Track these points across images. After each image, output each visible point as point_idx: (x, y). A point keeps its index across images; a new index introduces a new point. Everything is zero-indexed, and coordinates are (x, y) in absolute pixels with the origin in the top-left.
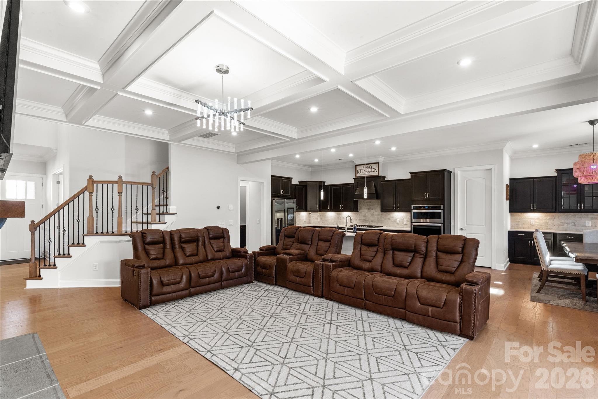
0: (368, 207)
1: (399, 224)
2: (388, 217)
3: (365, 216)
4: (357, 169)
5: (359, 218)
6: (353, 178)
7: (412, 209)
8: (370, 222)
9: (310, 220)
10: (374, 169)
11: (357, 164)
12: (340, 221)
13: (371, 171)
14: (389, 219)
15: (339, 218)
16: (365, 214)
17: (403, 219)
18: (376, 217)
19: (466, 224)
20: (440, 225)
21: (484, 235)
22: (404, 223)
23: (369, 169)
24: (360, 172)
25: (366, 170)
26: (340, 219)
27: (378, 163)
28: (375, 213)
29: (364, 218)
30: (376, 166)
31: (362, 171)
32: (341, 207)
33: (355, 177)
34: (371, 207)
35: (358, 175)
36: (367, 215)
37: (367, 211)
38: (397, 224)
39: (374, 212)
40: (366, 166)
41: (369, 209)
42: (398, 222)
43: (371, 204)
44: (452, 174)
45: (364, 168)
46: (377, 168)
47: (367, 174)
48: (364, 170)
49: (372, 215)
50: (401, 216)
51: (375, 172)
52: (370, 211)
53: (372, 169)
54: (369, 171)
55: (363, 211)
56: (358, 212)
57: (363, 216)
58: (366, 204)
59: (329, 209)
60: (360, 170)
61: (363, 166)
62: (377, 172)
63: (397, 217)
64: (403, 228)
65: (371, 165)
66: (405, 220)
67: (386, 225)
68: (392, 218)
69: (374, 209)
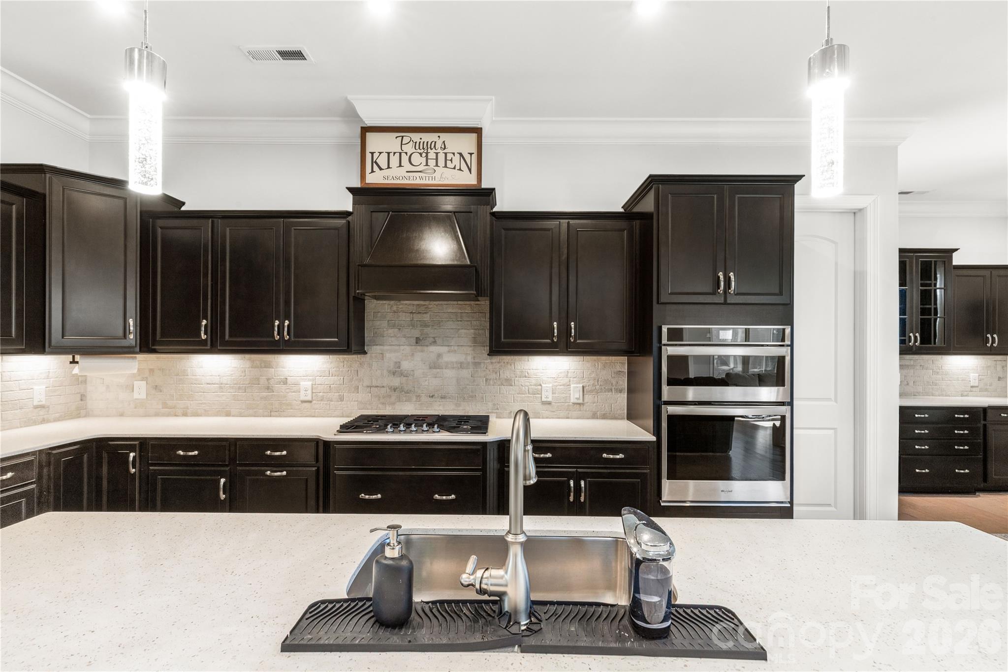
0: (416, 333)
1: (549, 403)
2: (506, 374)
3: (397, 371)
4: (369, 149)
5: (367, 383)
6: (350, 190)
7: (664, 341)
8: (424, 399)
9: (83, 397)
10: (456, 158)
11: (369, 122)
12: (265, 398)
13: (441, 163)
14: (509, 383)
15: (263, 380)
16: (398, 364)
17: (566, 380)
18: (449, 373)
21: (832, 431)
22: (573, 400)
23: (432, 155)
24: (384, 165)
25: (416, 159)
26: (268, 388)
27: (478, 131)
28: (448, 358)
29: (396, 382)
30: (465, 144)
31: (394, 160)
32: (281, 327)
33: (357, 184)
34: (426, 330)
35: (375, 178)
36: (406, 365)
37: (407, 349)
38: (544, 403)
39: (439, 356)
40: (416, 137)
41: (418, 341)
42: (547, 396)
43: (426, 318)
45: (409, 149)
46: (471, 154)
47: (421, 178)
48: (409, 155)
49: (430, 368)
50: (561, 373)
51: (460, 169)
52: (422, 351)
53: (446, 154)
54: (432, 163)
55: (386, 348)
56: (365, 353)
57: (389, 372)
58: (405, 318)
59: (204, 337)
60: (389, 153)
61: (403, 137)
62: (470, 170)
63: (542, 373)
64: (568, 418)
65: (444, 136)
66: (574, 388)
67: (498, 409)
68: (522, 380)
69: (439, 341)
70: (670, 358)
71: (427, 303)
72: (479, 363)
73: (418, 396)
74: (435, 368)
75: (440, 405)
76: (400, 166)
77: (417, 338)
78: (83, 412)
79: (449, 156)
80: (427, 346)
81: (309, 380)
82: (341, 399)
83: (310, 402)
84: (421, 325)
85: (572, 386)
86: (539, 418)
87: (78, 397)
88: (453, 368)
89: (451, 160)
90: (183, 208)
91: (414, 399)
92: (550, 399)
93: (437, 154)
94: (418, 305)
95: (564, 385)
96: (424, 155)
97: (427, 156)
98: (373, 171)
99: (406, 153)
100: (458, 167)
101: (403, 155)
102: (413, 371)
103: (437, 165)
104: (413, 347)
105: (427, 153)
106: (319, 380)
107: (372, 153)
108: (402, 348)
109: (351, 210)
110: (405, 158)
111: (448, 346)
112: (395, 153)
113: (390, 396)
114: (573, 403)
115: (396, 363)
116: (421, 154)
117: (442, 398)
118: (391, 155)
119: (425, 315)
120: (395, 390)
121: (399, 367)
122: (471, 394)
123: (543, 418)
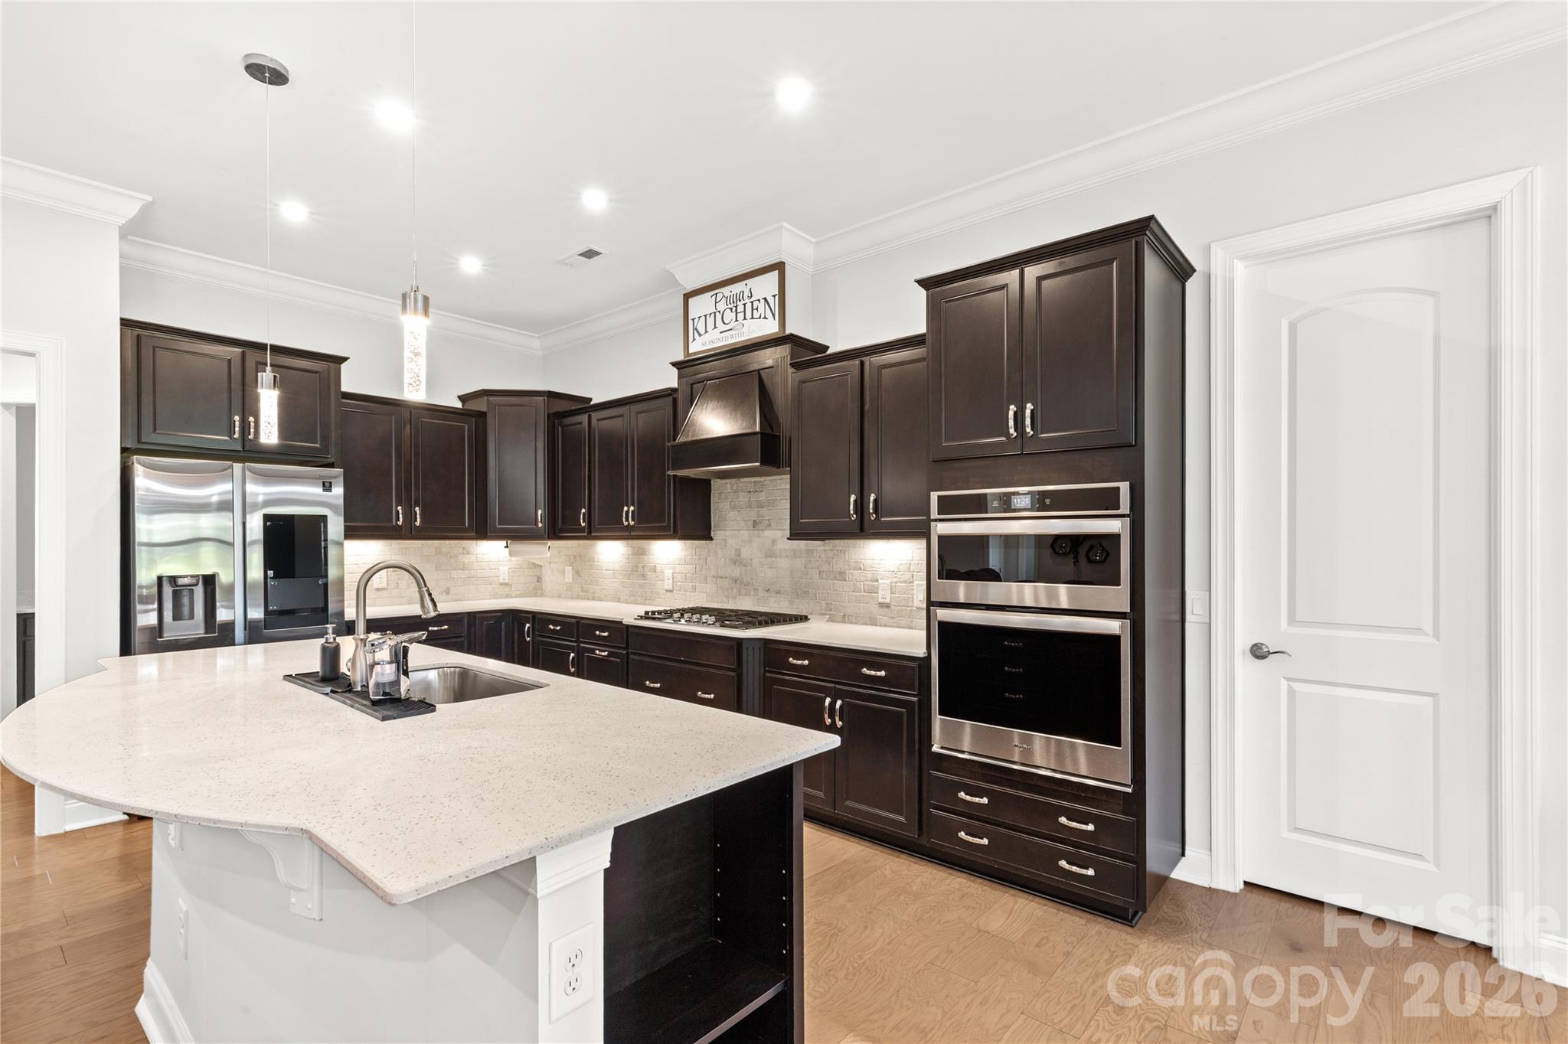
0: (752, 515)
1: (888, 606)
2: (840, 565)
3: (737, 560)
4: (690, 317)
5: (713, 573)
6: (674, 364)
7: (934, 514)
8: (761, 593)
9: (539, 579)
10: (762, 305)
11: (690, 288)
12: (641, 586)
13: (749, 315)
14: (842, 576)
15: (640, 569)
16: (738, 552)
17: (908, 576)
18: (783, 563)
19: (1292, 620)
20: (1112, 626)
22: (916, 604)
23: (741, 308)
24: (702, 331)
25: (728, 316)
26: (644, 576)
27: (781, 266)
29: (736, 572)
30: (768, 286)
31: (711, 322)
32: (628, 513)
33: (680, 357)
34: (764, 511)
35: (697, 346)
36: (745, 553)
37: (745, 534)
39: (774, 542)
40: (726, 291)
41: (755, 524)
42: (884, 595)
43: (762, 497)
44: (1192, 286)
45: (721, 306)
46: (774, 296)
47: (732, 337)
48: (721, 312)
49: (766, 556)
50: (901, 564)
51: (765, 318)
52: (759, 537)
53: (752, 302)
54: (741, 316)
55: (729, 533)
56: (712, 539)
57: (731, 560)
58: (743, 498)
59: (583, 525)
60: (705, 316)
61: (716, 294)
62: (774, 315)
63: (879, 564)
64: (911, 628)
65: (751, 282)
66: (918, 585)
67: (831, 610)
68: (857, 572)
69: (773, 524)
70: (941, 538)
71: (762, 479)
72: (812, 551)
73: (756, 590)
74: (771, 557)
75: (775, 601)
76: (715, 327)
77: (754, 521)
78: (539, 592)
79: (756, 304)
80: (763, 530)
81: (671, 568)
82: (694, 590)
83: (672, 591)
84: (757, 506)
85: (915, 582)
86: (876, 625)
87: (535, 579)
88: (787, 556)
89: (757, 309)
90: (591, 403)
91: (752, 593)
92: (888, 600)
93: (744, 304)
94: (755, 482)
95: (905, 582)
96: (734, 309)
97: (736, 310)
98: (694, 340)
99: (719, 312)
100: (763, 316)
101: (717, 313)
102: (751, 560)
103: (745, 319)
104: (752, 532)
105: (736, 307)
106: (679, 569)
107: (693, 320)
108: (741, 532)
109: (675, 385)
110: (719, 316)
111: (782, 530)
112: (710, 314)
113: (732, 589)
114: (917, 608)
115: (736, 550)
116: (731, 309)
117: (777, 593)
118: (708, 317)
119: (761, 494)
120: (736, 581)
121: (739, 556)
122: (804, 589)
123: (880, 626)
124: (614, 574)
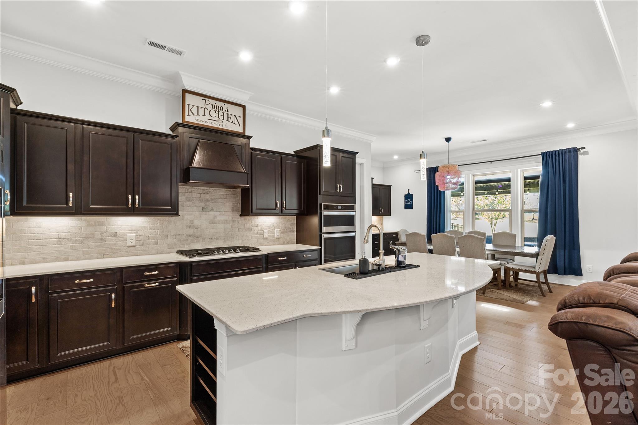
0: (202, 204)
1: (266, 239)
2: (248, 225)
3: (191, 226)
4: (187, 103)
5: (173, 233)
7: (323, 209)
10: (233, 118)
11: (187, 88)
12: (99, 247)
13: (225, 118)
14: (249, 229)
15: (97, 234)
16: (192, 222)
17: (273, 228)
18: (220, 226)
22: (276, 237)
23: (221, 113)
24: (195, 113)
25: (213, 113)
26: (102, 240)
27: (243, 107)
28: (219, 218)
29: (191, 231)
30: (238, 112)
31: (201, 112)
32: (134, 200)
34: (208, 203)
35: (190, 119)
36: (196, 222)
37: (197, 213)
39: (215, 217)
40: (213, 102)
41: (203, 209)
42: (266, 235)
43: (208, 196)
45: (209, 107)
46: (240, 117)
47: (216, 124)
48: (209, 110)
49: (210, 224)
50: (271, 224)
51: (235, 124)
52: (206, 214)
53: (228, 114)
54: (221, 117)
55: (185, 212)
57: (187, 226)
58: (196, 196)
60: (198, 107)
61: (206, 100)
62: (240, 125)
63: (264, 224)
64: (274, 245)
65: (227, 105)
66: (277, 231)
67: (244, 243)
68: (255, 228)
69: (215, 209)
70: (325, 216)
71: (208, 188)
72: (235, 220)
73: (204, 239)
74: (213, 223)
75: (215, 243)
76: (204, 115)
77: (203, 207)
79: (230, 116)
80: (208, 212)
81: (134, 233)
82: (156, 243)
83: (134, 246)
84: (205, 200)
85: (276, 230)
86: (262, 246)
88: (222, 223)
89: (231, 118)
91: (201, 240)
92: (267, 237)
93: (224, 113)
94: (203, 189)
95: (272, 230)
96: (217, 112)
97: (218, 113)
98: (189, 115)
99: (208, 109)
100: (234, 122)
101: (206, 110)
102: (201, 225)
103: (223, 119)
104: (201, 212)
105: (219, 112)
106: (140, 233)
107: (189, 105)
108: (194, 212)
110: (207, 112)
111: (220, 212)
112: (201, 108)
113: (187, 240)
114: (276, 238)
115: (191, 221)
116: (215, 111)
117: (216, 239)
118: (199, 108)
119: (207, 195)
120: (190, 236)
121: (193, 223)
122: (231, 236)
123: (264, 246)
124: (59, 241)
